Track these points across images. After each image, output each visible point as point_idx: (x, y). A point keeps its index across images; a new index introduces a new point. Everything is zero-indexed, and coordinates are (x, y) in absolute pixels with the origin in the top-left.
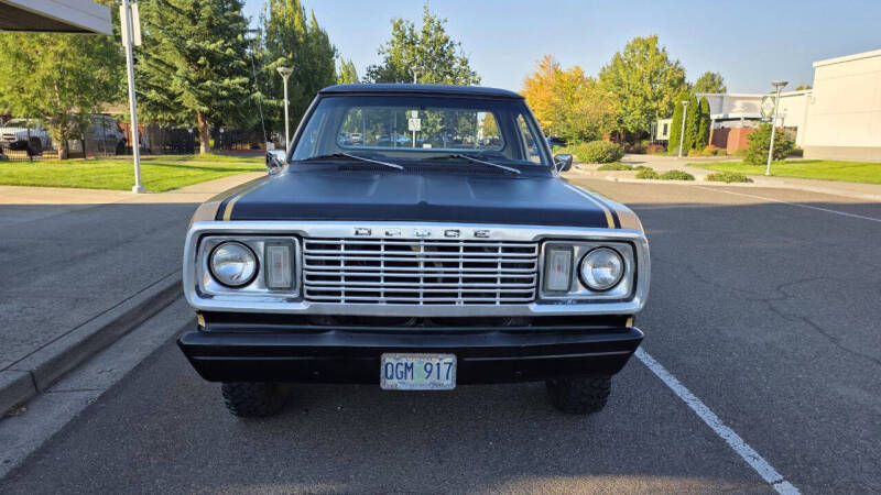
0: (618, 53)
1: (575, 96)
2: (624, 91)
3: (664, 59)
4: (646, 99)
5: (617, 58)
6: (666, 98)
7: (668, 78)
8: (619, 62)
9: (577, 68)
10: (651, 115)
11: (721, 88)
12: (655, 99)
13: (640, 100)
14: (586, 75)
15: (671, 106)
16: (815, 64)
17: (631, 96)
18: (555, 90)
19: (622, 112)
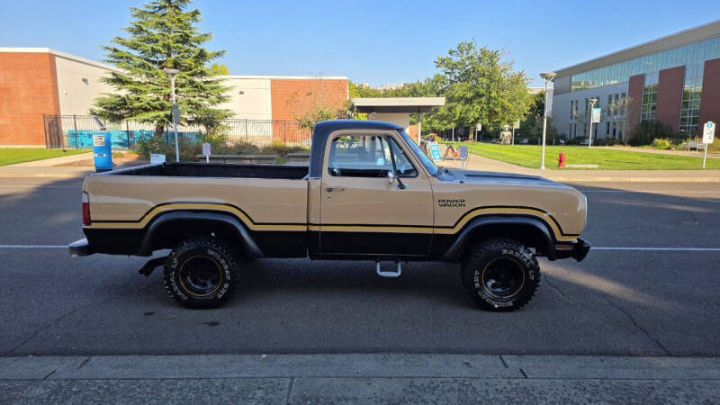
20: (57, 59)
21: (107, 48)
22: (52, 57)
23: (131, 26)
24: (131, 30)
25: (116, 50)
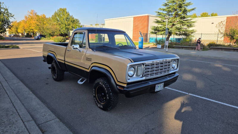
0: (56, 12)
1: (44, 23)
2: (60, 23)
3: (69, 15)
4: (66, 25)
5: (56, 13)
6: (71, 25)
7: (71, 20)
8: (57, 14)
9: (44, 15)
10: (68, 29)
11: (79, 23)
12: (68, 25)
13: (64, 25)
14: (47, 17)
15: (72, 27)
16: (105, 20)
17: (62, 24)
18: (37, 21)
19: (60, 28)
20: (150, 17)
21: (157, 12)
22: (148, 16)
23: (164, 4)
24: (164, 5)
25: (159, 12)
